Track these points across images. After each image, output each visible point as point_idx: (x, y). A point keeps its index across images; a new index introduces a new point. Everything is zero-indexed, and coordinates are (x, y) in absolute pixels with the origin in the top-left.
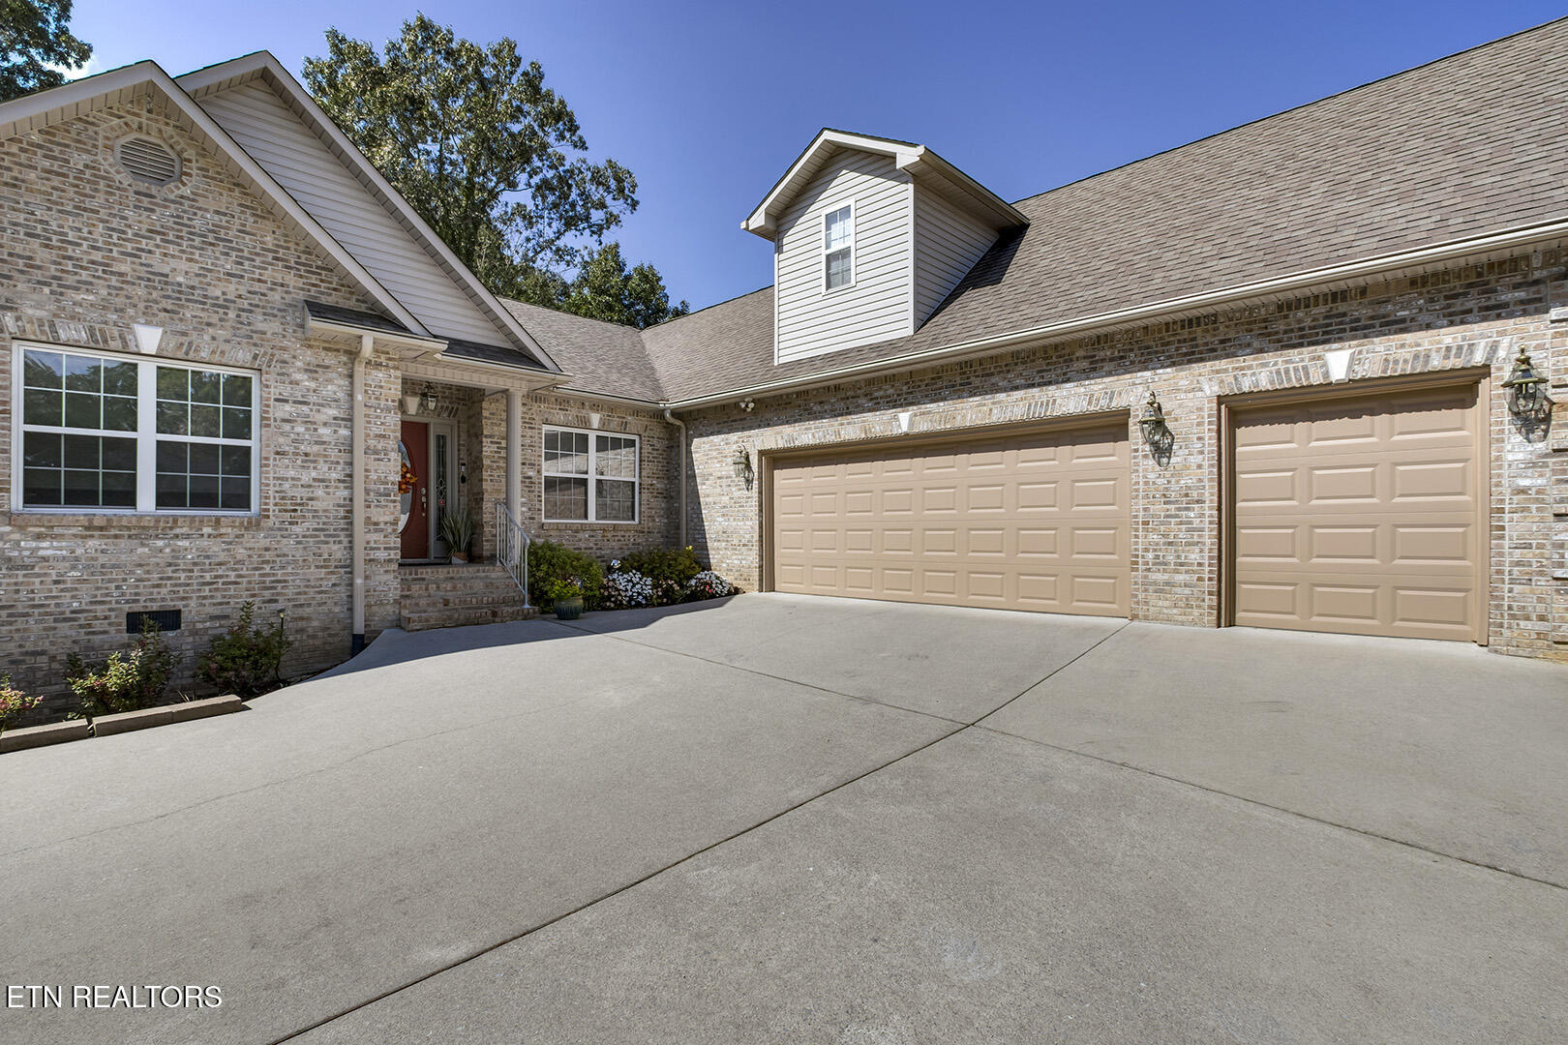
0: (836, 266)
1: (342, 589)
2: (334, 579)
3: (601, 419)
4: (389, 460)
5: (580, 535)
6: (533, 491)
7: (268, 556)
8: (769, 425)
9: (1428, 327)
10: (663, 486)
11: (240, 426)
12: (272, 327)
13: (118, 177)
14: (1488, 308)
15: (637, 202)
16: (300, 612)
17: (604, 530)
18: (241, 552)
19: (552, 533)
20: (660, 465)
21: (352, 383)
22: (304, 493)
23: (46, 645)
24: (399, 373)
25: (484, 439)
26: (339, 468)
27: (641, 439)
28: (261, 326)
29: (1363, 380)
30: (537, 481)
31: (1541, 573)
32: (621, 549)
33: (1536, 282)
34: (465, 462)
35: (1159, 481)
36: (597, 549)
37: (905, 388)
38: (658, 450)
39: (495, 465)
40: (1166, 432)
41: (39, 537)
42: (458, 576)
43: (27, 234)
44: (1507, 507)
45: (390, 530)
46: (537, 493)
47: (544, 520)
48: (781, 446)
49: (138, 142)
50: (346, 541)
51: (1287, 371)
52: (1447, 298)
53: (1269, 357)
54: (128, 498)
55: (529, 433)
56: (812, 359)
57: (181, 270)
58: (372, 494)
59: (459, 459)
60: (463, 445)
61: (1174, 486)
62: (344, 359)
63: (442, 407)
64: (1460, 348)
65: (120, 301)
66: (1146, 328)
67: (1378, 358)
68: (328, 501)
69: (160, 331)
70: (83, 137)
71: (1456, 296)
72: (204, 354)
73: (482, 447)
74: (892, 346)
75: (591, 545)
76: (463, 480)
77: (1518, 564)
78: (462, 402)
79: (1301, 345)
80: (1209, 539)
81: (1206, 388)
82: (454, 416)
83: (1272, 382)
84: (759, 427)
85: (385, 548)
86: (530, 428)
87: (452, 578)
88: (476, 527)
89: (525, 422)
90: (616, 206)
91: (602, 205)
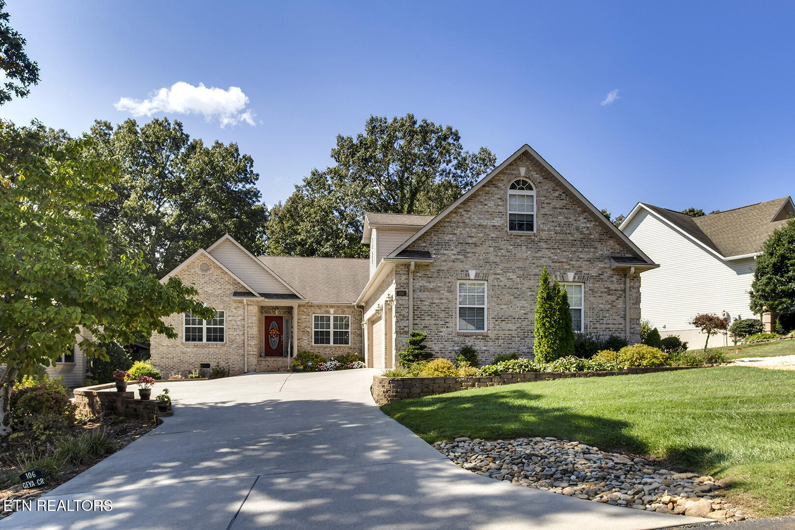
1: (242, 361)
2: (241, 358)
3: (334, 311)
5: (326, 350)
6: (309, 336)
7: (227, 352)
10: (360, 332)
11: (221, 322)
12: (227, 299)
13: (199, 272)
16: (234, 366)
18: (221, 352)
19: (316, 349)
20: (359, 325)
21: (244, 310)
22: (234, 338)
23: (188, 369)
24: (256, 306)
26: (242, 331)
27: (351, 316)
28: (225, 299)
30: (311, 332)
32: (342, 354)
36: (333, 354)
38: (358, 319)
41: (187, 348)
47: (313, 345)
50: (243, 349)
54: (201, 340)
57: (210, 289)
62: (242, 305)
63: (286, 311)
68: (239, 339)
69: (206, 304)
70: (193, 266)
75: (330, 353)
86: (308, 316)
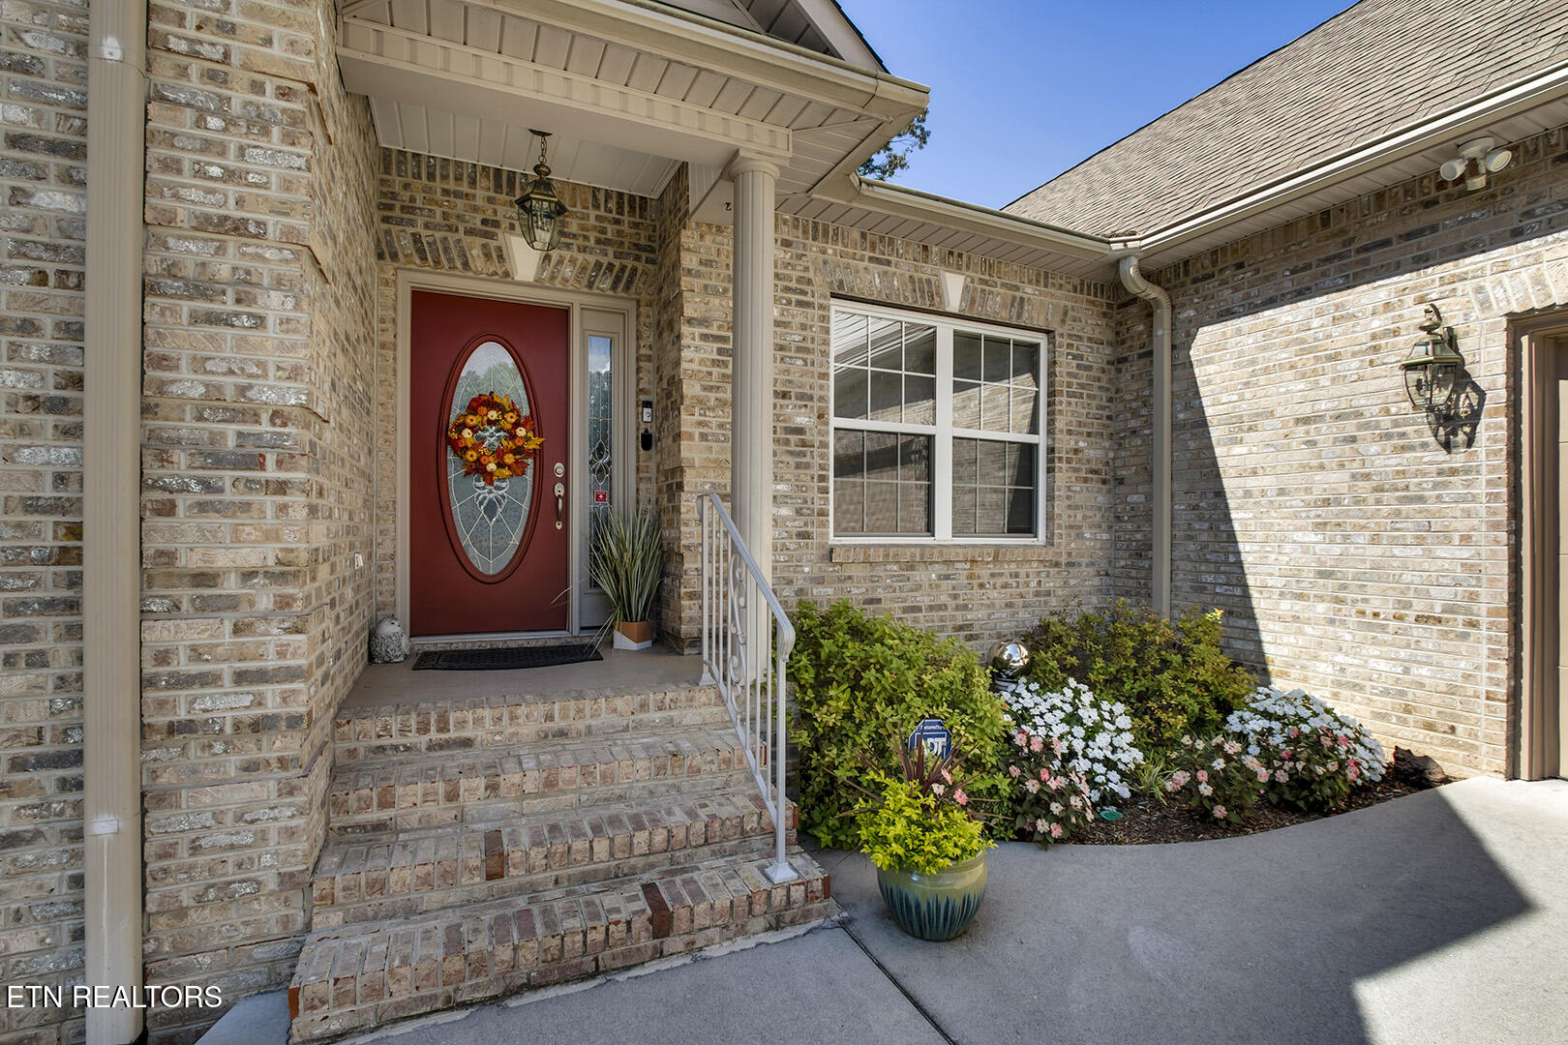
3: (966, 288)
4: (260, 322)
5: (920, 575)
6: (807, 466)
10: (1099, 453)
17: (973, 561)
19: (856, 571)
20: (1094, 403)
25: (685, 329)
26: (36, 347)
27: (1051, 341)
30: (817, 440)
32: (1009, 605)
34: (652, 398)
36: (957, 608)
38: (1089, 368)
39: (713, 396)
42: (581, 725)
45: (265, 602)
46: (816, 472)
47: (833, 540)
55: (798, 316)
58: (180, 457)
59: (640, 391)
60: (649, 359)
63: (598, 265)
73: (679, 350)
75: (944, 599)
76: (646, 441)
78: (644, 255)
82: (627, 288)
85: (241, 677)
86: (800, 304)
87: (562, 734)
88: (666, 558)
89: (787, 289)
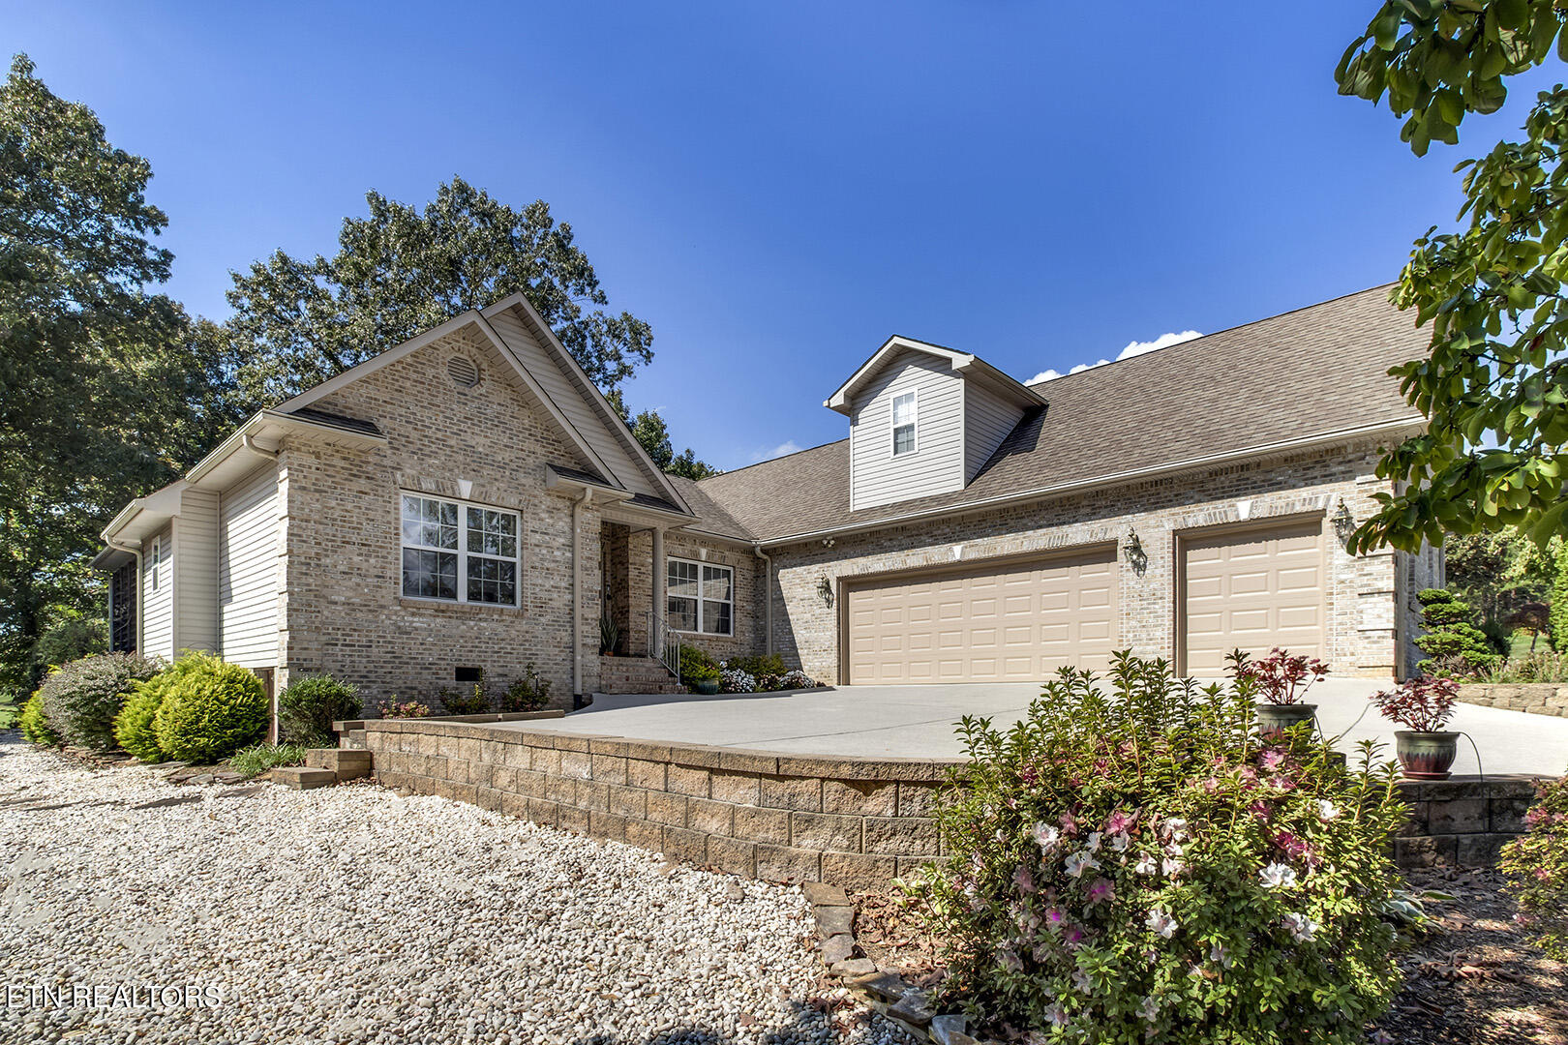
0: (902, 437)
1: (568, 663)
2: (563, 656)
3: (707, 553)
4: (594, 575)
5: (694, 643)
7: (527, 636)
8: (846, 558)
9: (1294, 487)
10: (750, 608)
11: (510, 548)
12: (528, 481)
13: (449, 383)
14: (1325, 476)
15: (653, 354)
17: (710, 641)
18: (513, 633)
20: (748, 591)
21: (573, 521)
22: (547, 595)
23: (415, 684)
24: (599, 514)
25: (629, 566)
26: (566, 579)
27: (735, 570)
28: (523, 481)
29: (1258, 519)
31: (1352, 628)
32: (721, 655)
33: (1350, 461)
35: (1136, 586)
36: (706, 654)
37: (958, 528)
38: (748, 579)
40: (1141, 554)
41: (413, 614)
43: (407, 422)
44: (1335, 592)
45: (594, 624)
47: (669, 630)
48: (856, 572)
49: (457, 359)
50: (569, 630)
51: (1215, 514)
52: (1304, 469)
53: (1204, 506)
54: (454, 594)
56: (882, 507)
57: (480, 443)
58: (584, 598)
61: (1146, 589)
62: (568, 503)
64: (1311, 499)
65: (451, 464)
66: (1128, 486)
67: (1267, 505)
68: (560, 600)
69: (471, 484)
70: (431, 358)
71: (1308, 469)
72: (493, 500)
74: (947, 498)
77: (1341, 624)
79: (1222, 498)
80: (1168, 622)
81: (1166, 524)
83: (1206, 521)
84: (838, 559)
85: (592, 637)
90: (630, 358)
91: (618, 358)
